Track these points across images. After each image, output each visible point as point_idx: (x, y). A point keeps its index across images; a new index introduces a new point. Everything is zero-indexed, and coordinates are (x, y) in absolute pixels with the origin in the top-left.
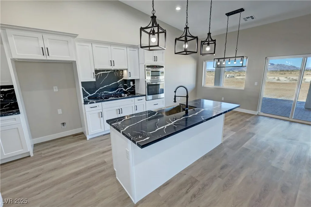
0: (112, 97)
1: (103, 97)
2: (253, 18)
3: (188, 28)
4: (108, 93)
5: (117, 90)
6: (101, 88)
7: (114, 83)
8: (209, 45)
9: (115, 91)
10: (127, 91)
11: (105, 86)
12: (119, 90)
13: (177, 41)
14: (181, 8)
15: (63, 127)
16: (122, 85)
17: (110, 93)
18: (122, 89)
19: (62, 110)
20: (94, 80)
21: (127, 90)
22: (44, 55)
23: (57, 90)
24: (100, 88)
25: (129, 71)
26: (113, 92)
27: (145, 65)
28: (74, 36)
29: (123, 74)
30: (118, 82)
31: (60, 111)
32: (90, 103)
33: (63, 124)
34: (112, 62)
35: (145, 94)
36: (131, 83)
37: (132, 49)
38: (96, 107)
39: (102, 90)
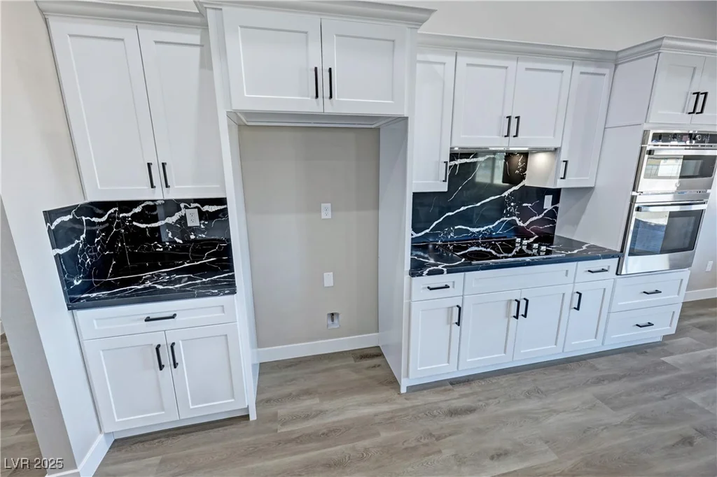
0: (478, 245)
1: (451, 245)
4: (468, 231)
5: (497, 223)
6: (450, 214)
7: (493, 198)
9: (491, 227)
10: (528, 226)
11: (462, 209)
12: (503, 222)
15: (330, 322)
16: (514, 207)
17: (474, 233)
18: (514, 221)
19: (334, 276)
20: (444, 188)
21: (528, 222)
22: (317, 96)
23: (329, 216)
24: (447, 214)
25: (564, 156)
26: (482, 229)
27: (646, 133)
29: (525, 169)
30: (506, 194)
31: (329, 279)
32: (429, 274)
33: (331, 315)
34: (514, 121)
35: (618, 249)
36: (548, 199)
37: (592, 70)
38: (447, 287)
39: (450, 222)
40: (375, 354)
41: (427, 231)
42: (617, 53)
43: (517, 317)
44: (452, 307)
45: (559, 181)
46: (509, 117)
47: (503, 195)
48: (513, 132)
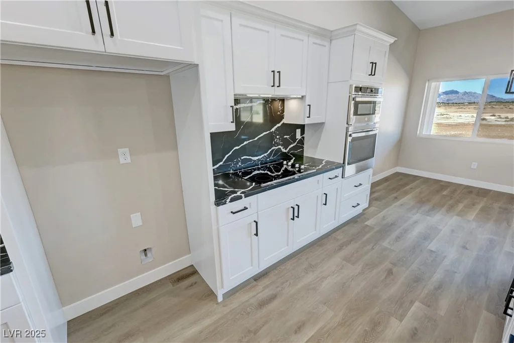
0: (259, 169)
1: (240, 172)
4: (251, 160)
5: (269, 152)
6: (237, 148)
7: (265, 133)
9: (266, 154)
10: (288, 152)
11: (245, 143)
12: (273, 150)
15: (144, 258)
16: (279, 139)
17: (255, 161)
18: (280, 148)
19: (142, 217)
20: (233, 127)
21: (288, 149)
23: (129, 160)
24: (235, 148)
25: (308, 103)
26: (260, 157)
27: (351, 86)
29: (283, 111)
30: (273, 130)
31: (136, 220)
32: (232, 201)
33: (145, 252)
34: (277, 75)
35: (342, 162)
36: (298, 131)
37: (318, 41)
38: (246, 208)
39: (237, 154)
40: (190, 273)
41: (221, 163)
42: (332, 31)
43: (293, 219)
44: (251, 223)
45: (307, 119)
46: (273, 71)
47: (271, 131)
48: (277, 84)
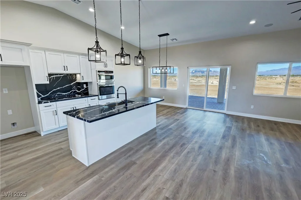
0: (66, 98)
1: (57, 98)
2: (176, 40)
3: (123, 48)
4: (62, 94)
5: (71, 92)
7: (68, 85)
8: (140, 59)
9: (69, 93)
10: (81, 92)
11: (58, 88)
12: (72, 91)
13: (116, 56)
14: (125, 28)
15: (13, 127)
16: (75, 87)
17: (64, 95)
18: (76, 91)
19: (12, 111)
21: (80, 91)
23: (7, 92)
24: (54, 90)
25: (82, 75)
26: (66, 93)
27: (96, 70)
28: (28, 45)
29: (76, 78)
30: (72, 84)
31: (10, 112)
32: (44, 103)
33: (14, 124)
34: (66, 67)
35: (98, 95)
36: (85, 86)
38: (51, 106)
39: (55, 92)
40: (34, 132)
41: (48, 95)
44: (54, 111)
46: (64, 66)
48: (66, 70)
